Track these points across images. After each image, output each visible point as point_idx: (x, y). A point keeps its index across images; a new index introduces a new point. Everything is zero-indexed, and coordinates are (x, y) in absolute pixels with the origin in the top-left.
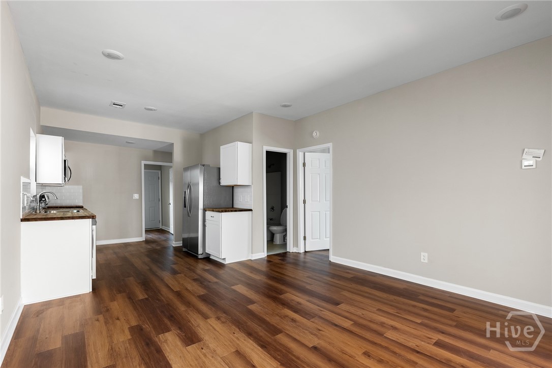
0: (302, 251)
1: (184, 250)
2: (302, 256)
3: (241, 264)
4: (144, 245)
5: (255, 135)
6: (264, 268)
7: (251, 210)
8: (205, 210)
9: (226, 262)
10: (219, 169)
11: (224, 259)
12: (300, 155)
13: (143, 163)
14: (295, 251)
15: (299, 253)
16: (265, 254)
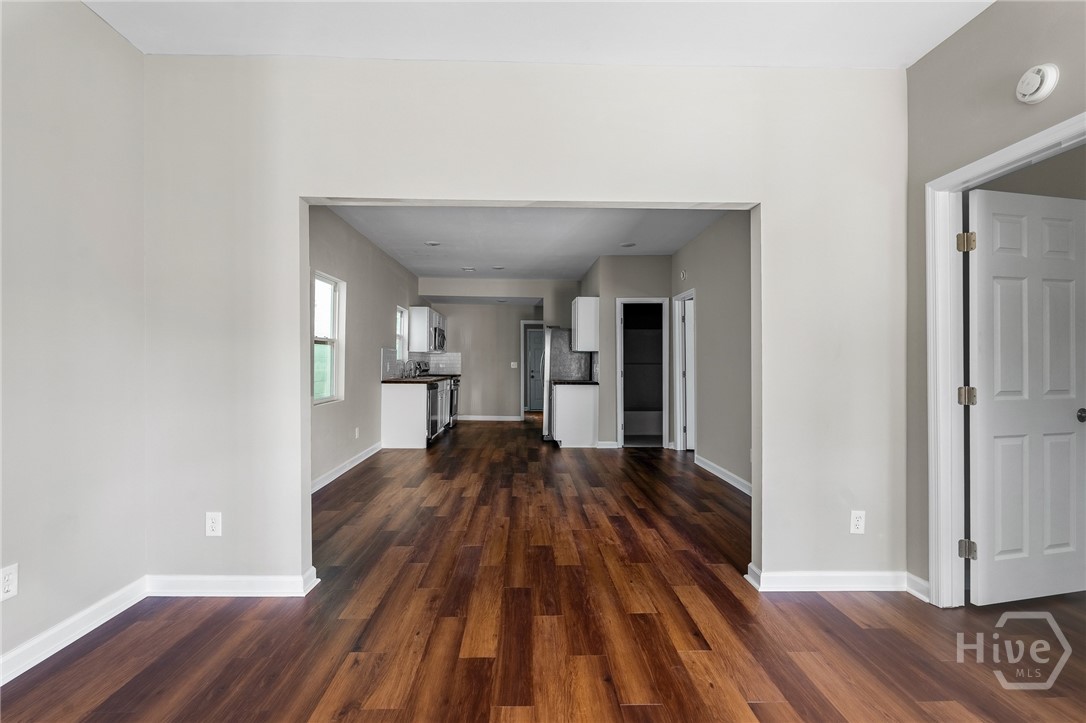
0: (680, 447)
2: (680, 455)
5: (602, 284)
7: (602, 384)
8: (550, 382)
9: (562, 446)
11: (561, 442)
12: (677, 305)
13: (523, 323)
14: (672, 447)
15: (675, 451)
16: (618, 444)
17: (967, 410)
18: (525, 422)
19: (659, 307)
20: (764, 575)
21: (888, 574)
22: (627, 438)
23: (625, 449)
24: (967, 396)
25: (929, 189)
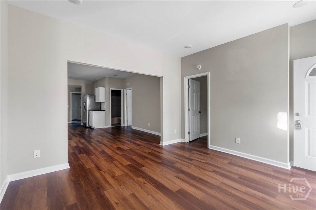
0: (126, 125)
1: (84, 125)
2: (126, 127)
3: (100, 129)
4: (71, 125)
5: (106, 84)
6: (110, 131)
7: (105, 111)
8: (89, 111)
9: (95, 128)
10: (95, 96)
11: (94, 127)
12: (125, 91)
13: (71, 93)
14: (124, 125)
15: (125, 126)
16: (110, 126)
17: (189, 112)
18: (72, 123)
19: (120, 91)
20: (164, 143)
21: (179, 139)
22: (112, 125)
23: (112, 127)
24: (189, 110)
25: (185, 78)
